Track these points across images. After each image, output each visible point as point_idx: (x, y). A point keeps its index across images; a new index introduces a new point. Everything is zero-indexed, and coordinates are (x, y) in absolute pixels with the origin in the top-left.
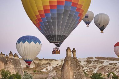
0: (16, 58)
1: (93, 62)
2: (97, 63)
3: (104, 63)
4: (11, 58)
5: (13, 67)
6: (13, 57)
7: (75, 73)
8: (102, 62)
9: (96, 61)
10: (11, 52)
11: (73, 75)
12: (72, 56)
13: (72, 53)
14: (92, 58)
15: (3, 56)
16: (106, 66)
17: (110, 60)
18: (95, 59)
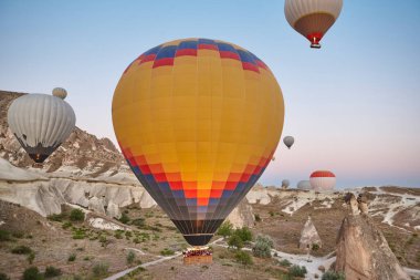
1: (377, 199)
2: (387, 201)
3: (404, 200)
8: (398, 200)
9: (383, 196)
11: (371, 261)
14: (374, 189)
16: (409, 209)
17: (414, 194)
18: (380, 192)
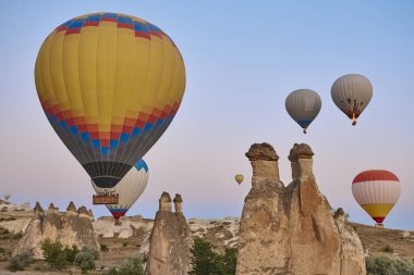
0: (81, 215)
4: (71, 216)
5: (74, 234)
6: (75, 214)
7: (172, 243)
10: (71, 203)
11: (169, 248)
12: (174, 210)
13: (173, 203)
15: (56, 212)
